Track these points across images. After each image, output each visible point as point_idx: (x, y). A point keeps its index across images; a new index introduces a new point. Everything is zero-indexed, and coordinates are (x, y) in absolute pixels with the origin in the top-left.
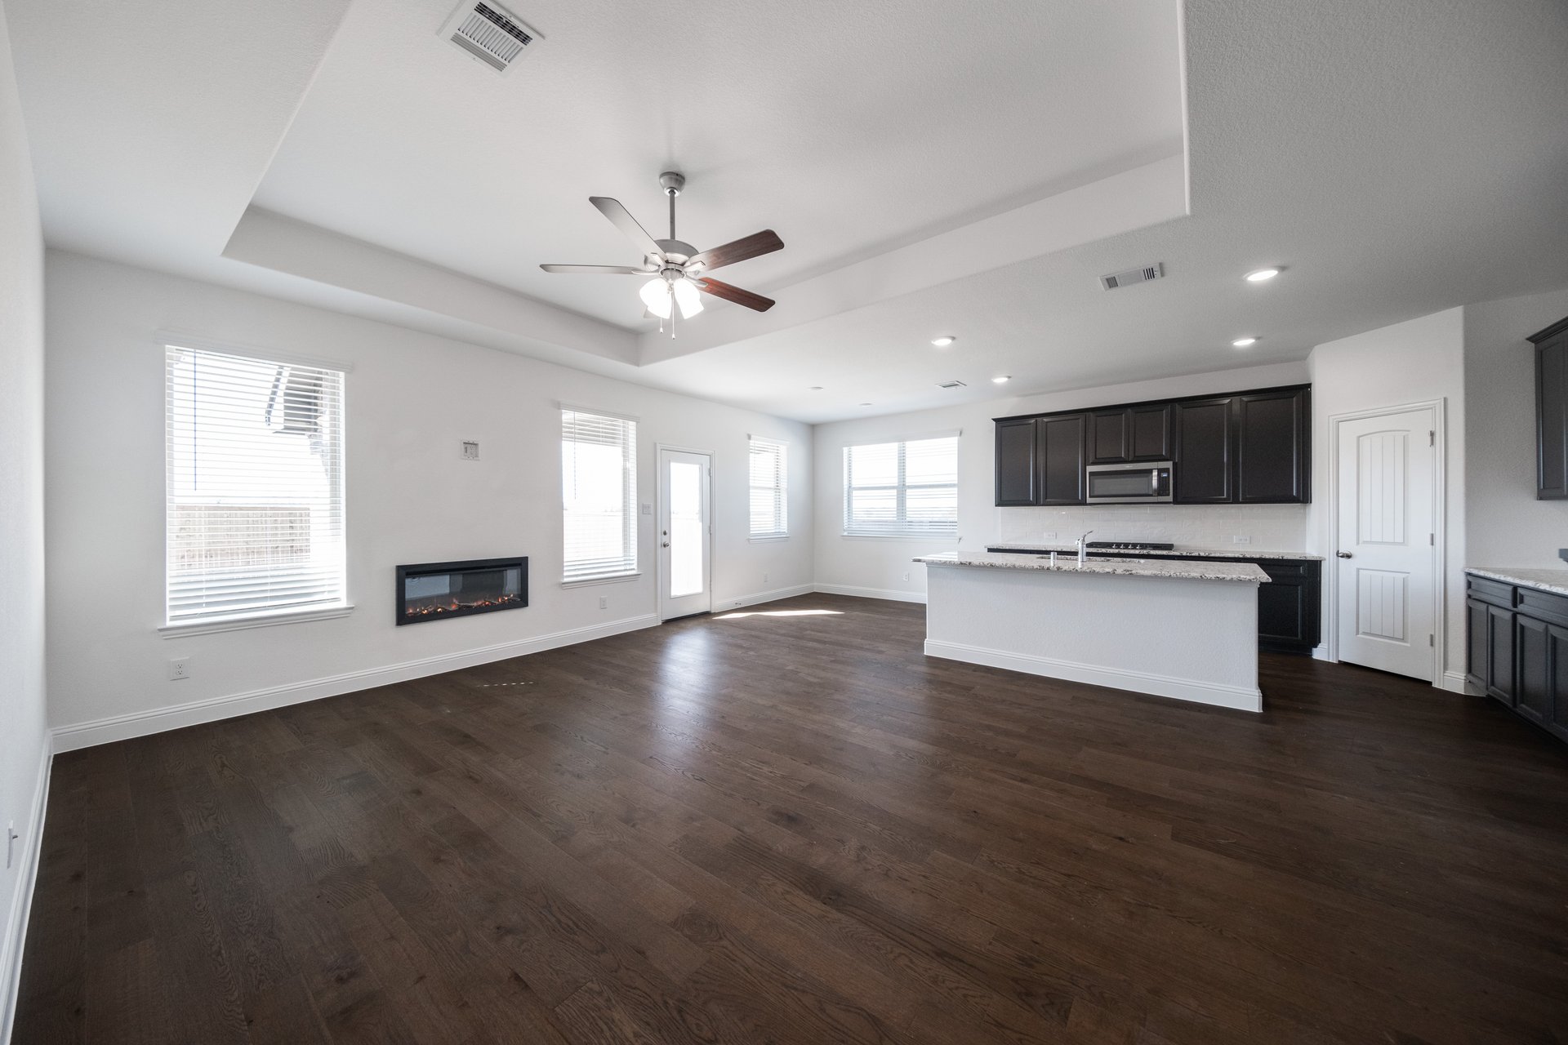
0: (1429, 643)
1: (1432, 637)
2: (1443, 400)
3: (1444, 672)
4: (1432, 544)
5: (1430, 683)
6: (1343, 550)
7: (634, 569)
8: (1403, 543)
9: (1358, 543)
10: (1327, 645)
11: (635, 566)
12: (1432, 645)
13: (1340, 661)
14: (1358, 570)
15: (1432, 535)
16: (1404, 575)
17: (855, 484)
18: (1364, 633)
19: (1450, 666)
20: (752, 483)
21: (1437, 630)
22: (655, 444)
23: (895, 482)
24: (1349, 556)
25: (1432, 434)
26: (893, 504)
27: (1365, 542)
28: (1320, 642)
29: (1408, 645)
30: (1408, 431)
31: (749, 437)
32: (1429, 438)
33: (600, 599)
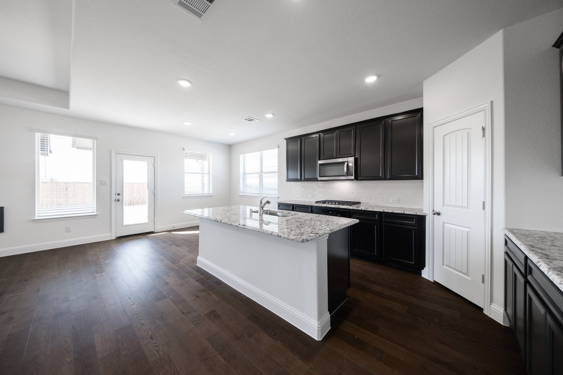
0: (481, 280)
1: (483, 276)
2: (490, 103)
3: (491, 304)
4: (484, 209)
5: (482, 309)
6: (436, 211)
7: (94, 212)
8: (467, 207)
9: (444, 206)
10: (428, 269)
11: (95, 211)
12: (483, 282)
13: (434, 281)
14: (444, 223)
15: (484, 202)
16: (468, 230)
17: (247, 171)
18: (446, 265)
19: (494, 300)
20: (186, 171)
21: (486, 272)
22: (111, 151)
23: (258, 170)
24: (439, 214)
25: (484, 129)
26: (258, 180)
27: (447, 205)
28: (425, 267)
29: (469, 279)
30: (470, 128)
31: (184, 149)
32: (481, 132)
33: (66, 227)
